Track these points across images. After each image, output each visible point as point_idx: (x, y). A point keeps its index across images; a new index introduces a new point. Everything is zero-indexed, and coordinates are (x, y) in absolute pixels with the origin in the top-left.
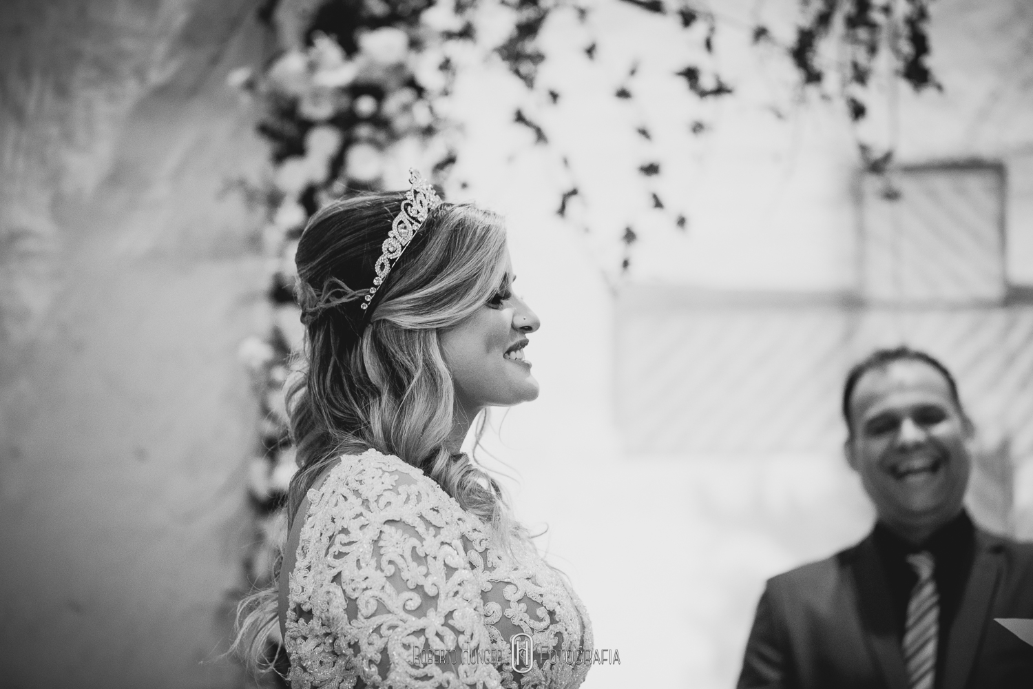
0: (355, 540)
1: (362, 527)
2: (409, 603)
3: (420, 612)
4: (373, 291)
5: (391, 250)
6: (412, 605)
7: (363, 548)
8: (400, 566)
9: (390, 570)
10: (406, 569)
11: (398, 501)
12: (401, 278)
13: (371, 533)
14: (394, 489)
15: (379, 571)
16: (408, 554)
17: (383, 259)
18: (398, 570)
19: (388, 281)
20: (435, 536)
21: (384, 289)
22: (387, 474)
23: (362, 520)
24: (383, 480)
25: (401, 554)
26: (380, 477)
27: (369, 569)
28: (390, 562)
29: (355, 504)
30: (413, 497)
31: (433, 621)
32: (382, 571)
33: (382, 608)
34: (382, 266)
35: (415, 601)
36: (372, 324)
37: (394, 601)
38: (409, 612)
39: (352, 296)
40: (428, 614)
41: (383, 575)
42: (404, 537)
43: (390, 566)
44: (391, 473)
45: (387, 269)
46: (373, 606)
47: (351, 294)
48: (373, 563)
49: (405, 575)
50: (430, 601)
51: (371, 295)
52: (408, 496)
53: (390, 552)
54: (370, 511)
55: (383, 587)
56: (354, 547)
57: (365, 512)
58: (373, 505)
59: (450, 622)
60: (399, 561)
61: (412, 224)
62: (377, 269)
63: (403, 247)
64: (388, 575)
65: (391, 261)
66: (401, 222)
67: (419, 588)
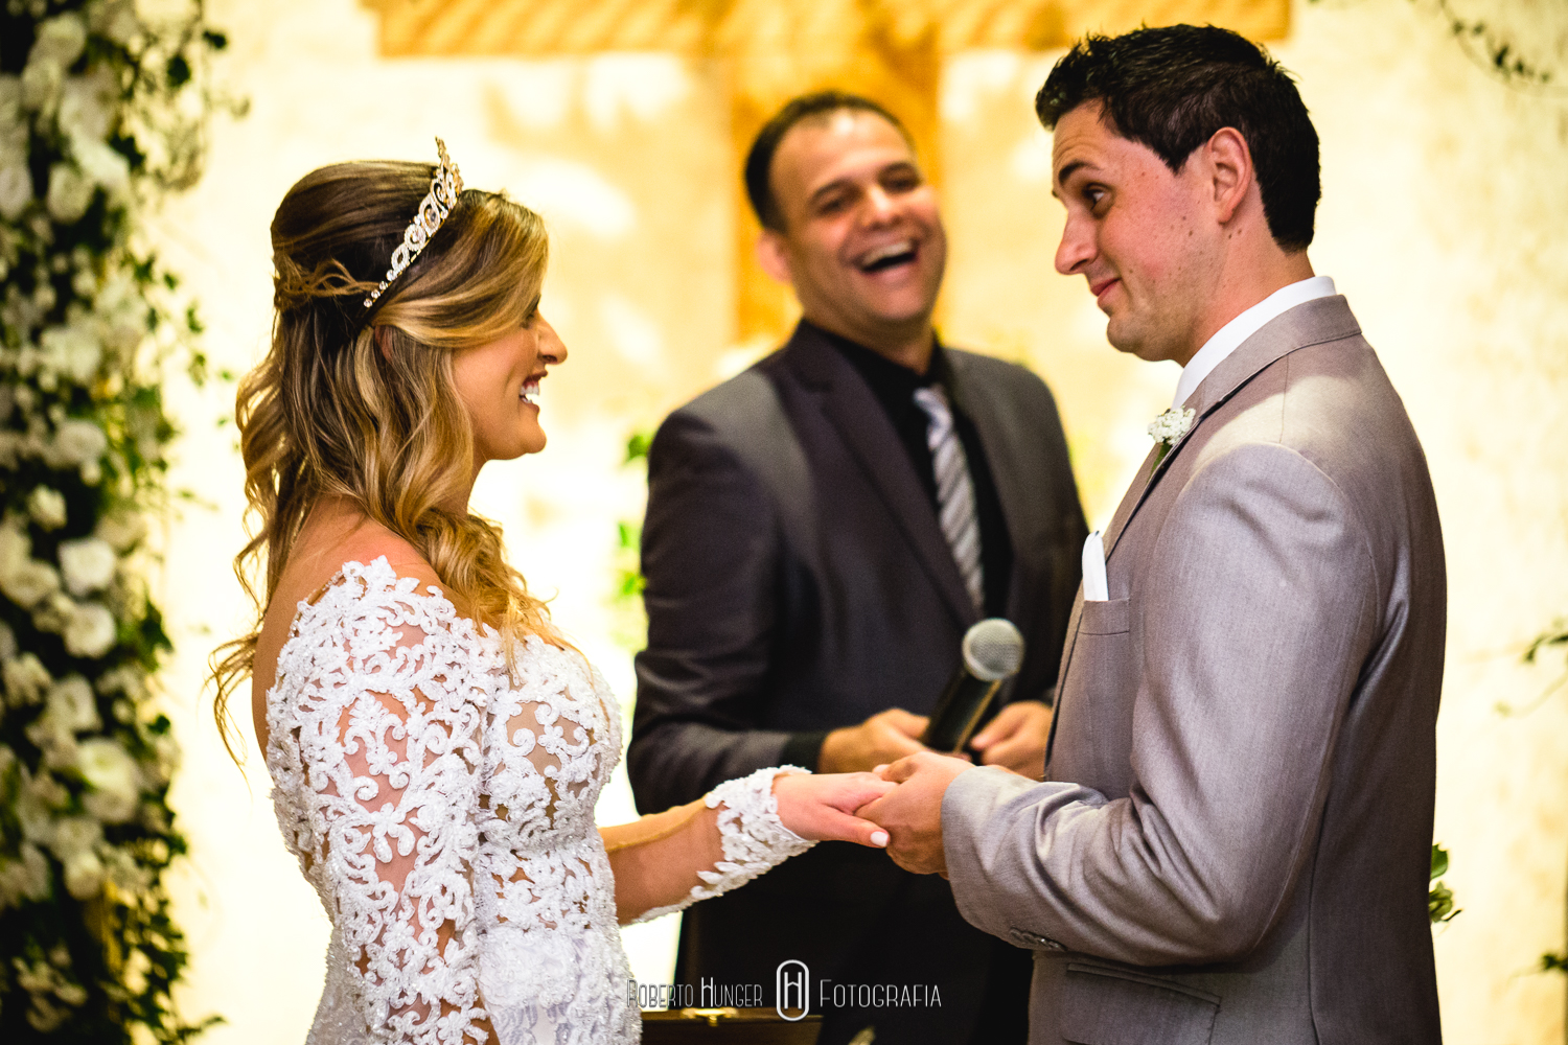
0: (324, 697)
1: (337, 684)
2: (364, 790)
3: (373, 804)
4: (384, 286)
5: (415, 240)
6: (366, 794)
7: (330, 709)
8: (368, 746)
9: (353, 747)
10: (374, 750)
11: (390, 666)
12: (420, 277)
13: (344, 697)
14: (391, 652)
15: (339, 744)
16: (380, 734)
17: (403, 249)
18: (363, 749)
19: (405, 276)
20: (424, 714)
21: (397, 287)
22: (389, 629)
23: (339, 678)
24: (381, 638)
25: (373, 730)
26: (380, 633)
27: (329, 739)
28: (356, 738)
29: (341, 658)
30: (412, 665)
31: (387, 819)
32: (344, 745)
33: (332, 788)
34: (400, 258)
35: (371, 789)
36: (374, 328)
37: (347, 783)
38: (357, 799)
39: (354, 289)
40: (382, 809)
41: (343, 750)
42: (382, 712)
43: (354, 743)
44: (396, 629)
45: (405, 263)
46: (323, 783)
47: (354, 285)
48: (336, 732)
49: (370, 757)
50: (389, 793)
51: (380, 290)
52: (406, 661)
53: (359, 727)
54: (352, 669)
55: (337, 766)
56: (321, 705)
57: (345, 669)
58: (358, 665)
59: (413, 820)
60: (368, 739)
61: (440, 210)
62: (394, 260)
63: (427, 238)
64: (349, 752)
65: (412, 253)
66: (429, 207)
67: (382, 777)
